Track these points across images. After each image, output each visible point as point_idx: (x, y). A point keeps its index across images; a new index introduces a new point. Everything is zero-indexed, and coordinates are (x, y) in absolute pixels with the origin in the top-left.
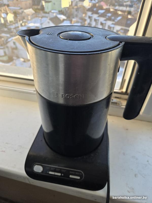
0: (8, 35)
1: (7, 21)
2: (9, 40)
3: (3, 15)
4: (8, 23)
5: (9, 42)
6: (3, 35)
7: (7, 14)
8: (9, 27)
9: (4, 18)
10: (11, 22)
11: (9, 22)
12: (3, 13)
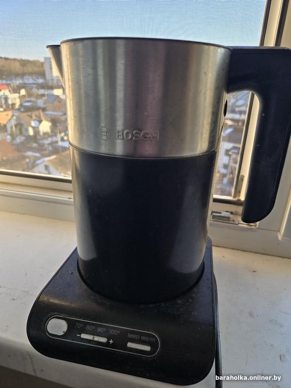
0: (38, 155)
1: (39, 132)
2: (38, 162)
3: (33, 124)
4: (40, 135)
5: (38, 165)
6: (30, 153)
7: (40, 122)
8: (41, 142)
9: (34, 128)
10: (45, 134)
11: (41, 133)
12: (34, 120)
